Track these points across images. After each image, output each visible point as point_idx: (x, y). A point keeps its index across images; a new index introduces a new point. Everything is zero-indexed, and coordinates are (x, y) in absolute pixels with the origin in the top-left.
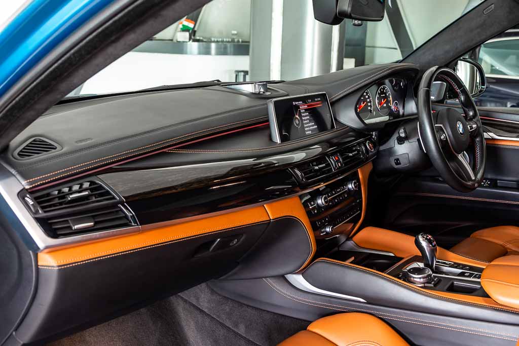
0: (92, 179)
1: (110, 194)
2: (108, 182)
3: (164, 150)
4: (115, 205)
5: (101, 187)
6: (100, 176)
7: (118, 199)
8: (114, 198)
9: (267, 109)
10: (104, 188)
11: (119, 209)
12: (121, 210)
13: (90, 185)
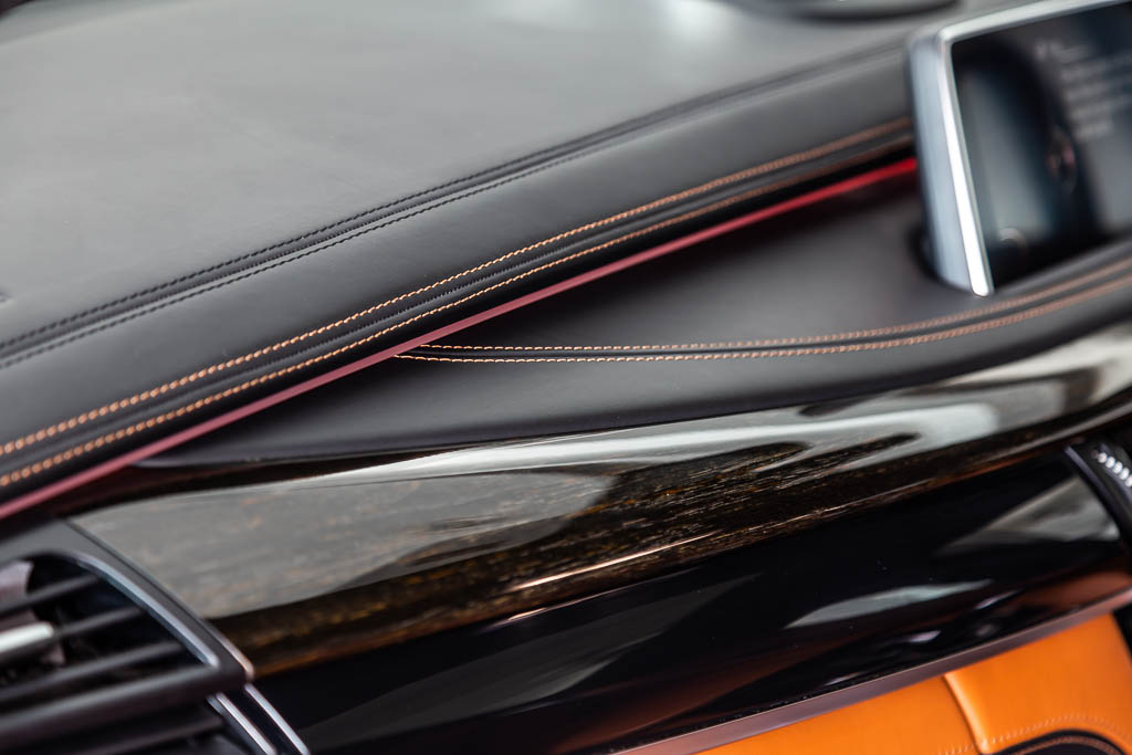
0: (52, 538)
1: (164, 632)
2: (145, 559)
3: (395, 352)
4: (193, 702)
5: (103, 593)
6: (98, 523)
7: (212, 660)
8: (187, 658)
9: (905, 79)
10: (123, 599)
11: (215, 722)
12: (228, 729)
13: (34, 582)
